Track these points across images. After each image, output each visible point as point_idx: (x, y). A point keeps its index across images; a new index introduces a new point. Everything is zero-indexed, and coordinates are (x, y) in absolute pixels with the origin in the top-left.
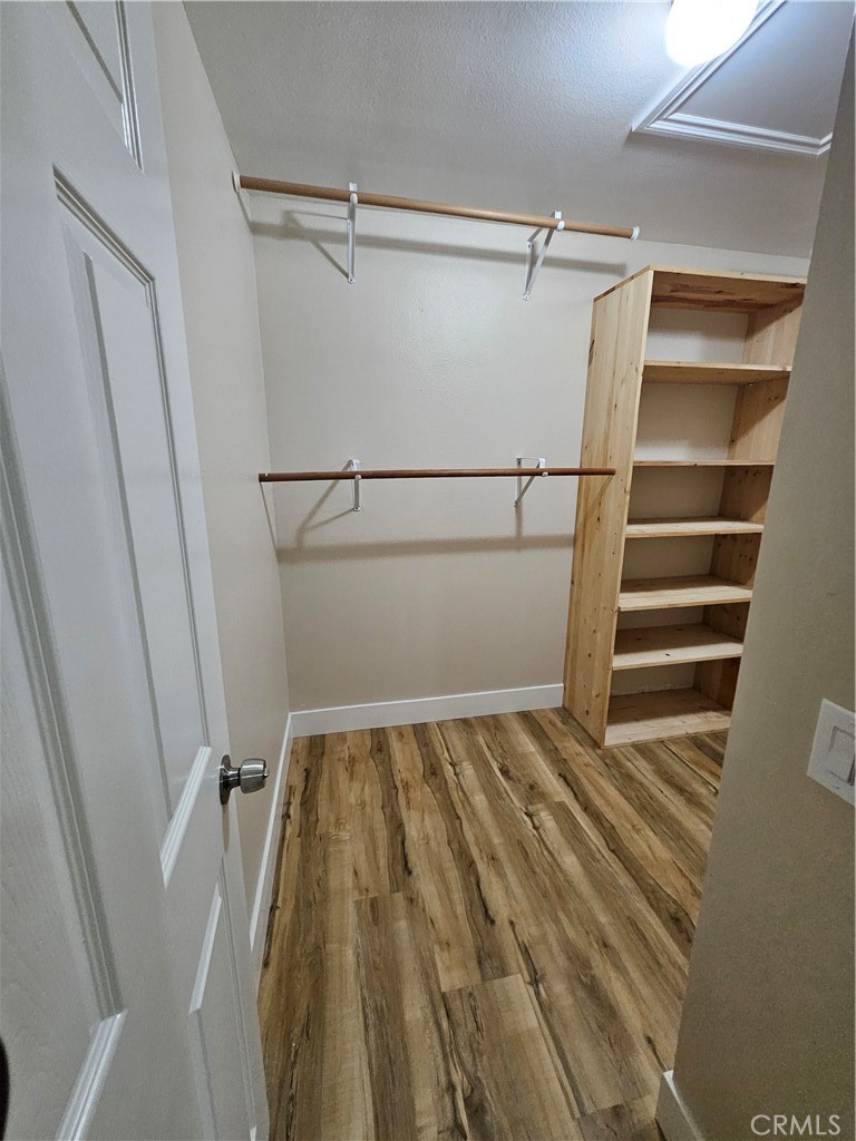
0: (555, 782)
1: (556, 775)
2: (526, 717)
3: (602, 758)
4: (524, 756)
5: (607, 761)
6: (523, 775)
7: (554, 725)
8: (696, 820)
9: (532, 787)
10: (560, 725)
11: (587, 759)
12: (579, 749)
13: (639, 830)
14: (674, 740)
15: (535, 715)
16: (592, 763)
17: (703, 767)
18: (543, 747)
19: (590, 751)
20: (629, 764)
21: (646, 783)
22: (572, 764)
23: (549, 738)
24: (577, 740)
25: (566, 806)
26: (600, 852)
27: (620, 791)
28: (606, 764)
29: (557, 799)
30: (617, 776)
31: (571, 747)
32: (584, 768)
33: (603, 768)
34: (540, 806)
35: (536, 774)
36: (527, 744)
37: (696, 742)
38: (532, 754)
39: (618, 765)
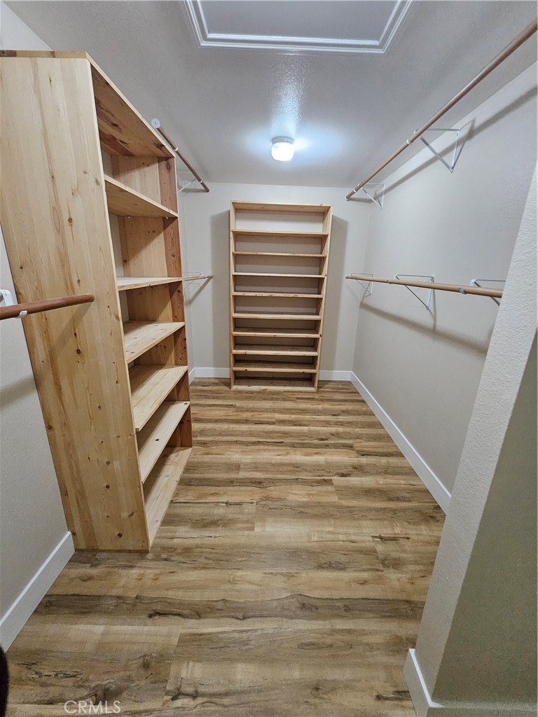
0: (153, 629)
1: (149, 621)
2: (51, 605)
3: (157, 558)
4: (101, 646)
5: (164, 556)
6: (126, 668)
7: (90, 578)
8: (240, 533)
9: (146, 666)
10: (94, 571)
11: (150, 573)
12: (134, 572)
13: (234, 579)
14: (176, 494)
15: (58, 591)
16: (157, 571)
17: (205, 495)
18: (106, 613)
19: (144, 563)
20: (176, 541)
21: (198, 541)
22: (146, 594)
23: (99, 597)
24: (125, 567)
25: (186, 635)
26: (242, 632)
27: (195, 568)
28: (166, 560)
29: (175, 641)
30: (181, 559)
31: (130, 579)
32: (158, 583)
33: (169, 566)
34: (173, 669)
35: (136, 647)
36: (89, 631)
37: (185, 483)
38: (105, 634)
39: (172, 550)
